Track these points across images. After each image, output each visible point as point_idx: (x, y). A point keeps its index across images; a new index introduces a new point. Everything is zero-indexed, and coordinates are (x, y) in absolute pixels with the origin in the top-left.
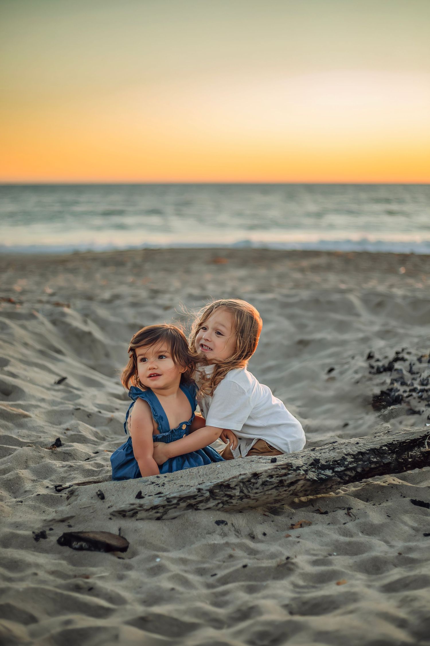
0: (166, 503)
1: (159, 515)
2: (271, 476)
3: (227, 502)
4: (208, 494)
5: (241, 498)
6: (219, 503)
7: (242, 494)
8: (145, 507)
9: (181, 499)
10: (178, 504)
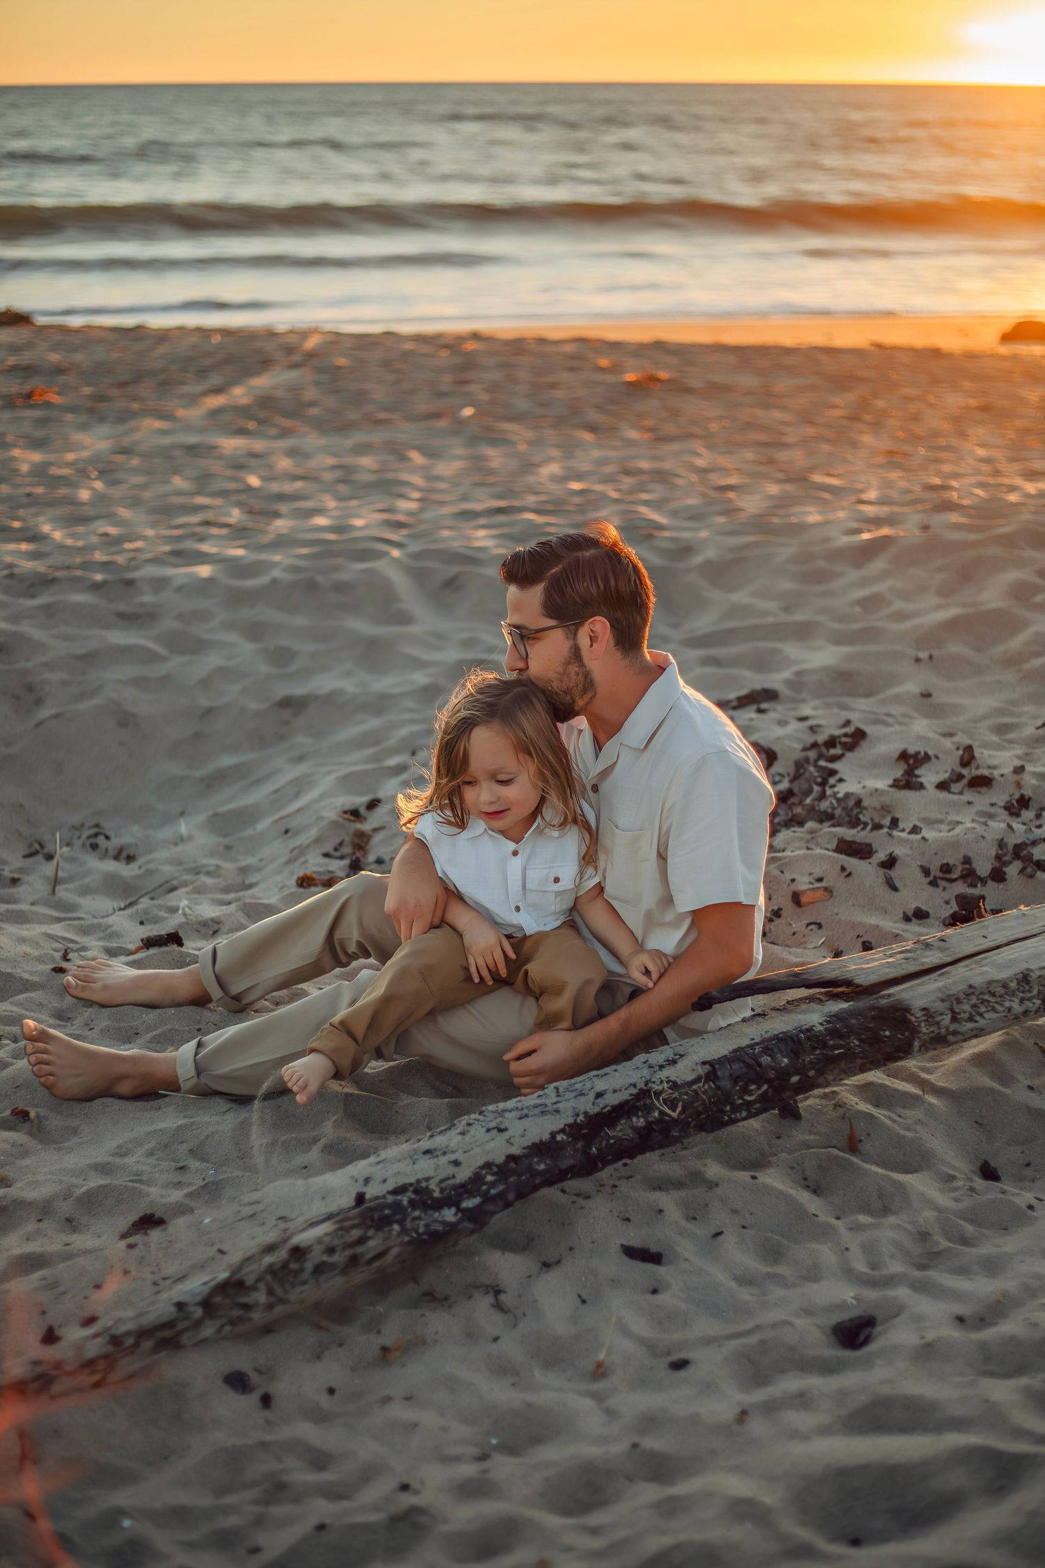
0: (110, 1348)
1: (96, 1378)
2: (331, 1250)
3: (241, 1320)
4: (199, 1312)
5: (270, 1307)
6: (223, 1326)
7: (272, 1299)
8: (68, 1368)
9: (143, 1334)
10: (137, 1345)
